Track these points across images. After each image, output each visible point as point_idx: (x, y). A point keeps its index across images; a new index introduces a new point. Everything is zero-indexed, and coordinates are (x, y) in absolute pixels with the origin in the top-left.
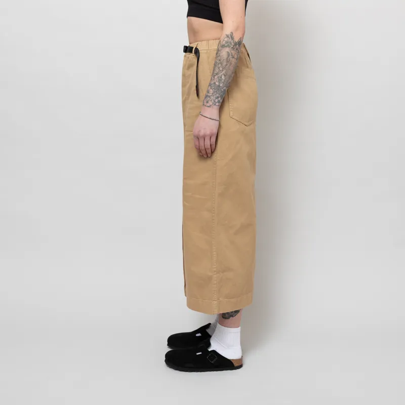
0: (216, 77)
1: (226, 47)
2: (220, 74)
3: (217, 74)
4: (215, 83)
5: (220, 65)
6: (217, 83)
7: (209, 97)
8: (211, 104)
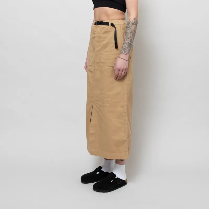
0: (129, 39)
1: (134, 24)
2: (131, 38)
3: (130, 38)
4: (129, 42)
5: (131, 33)
6: (130, 43)
7: (126, 49)
8: (127, 53)
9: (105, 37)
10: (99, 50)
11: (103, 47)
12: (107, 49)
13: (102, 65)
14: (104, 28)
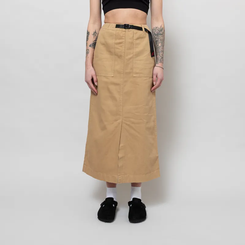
9: (138, 44)
10: (131, 58)
11: (135, 55)
12: (141, 57)
13: (134, 75)
14: (137, 33)
